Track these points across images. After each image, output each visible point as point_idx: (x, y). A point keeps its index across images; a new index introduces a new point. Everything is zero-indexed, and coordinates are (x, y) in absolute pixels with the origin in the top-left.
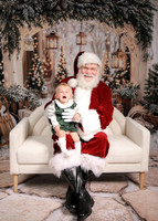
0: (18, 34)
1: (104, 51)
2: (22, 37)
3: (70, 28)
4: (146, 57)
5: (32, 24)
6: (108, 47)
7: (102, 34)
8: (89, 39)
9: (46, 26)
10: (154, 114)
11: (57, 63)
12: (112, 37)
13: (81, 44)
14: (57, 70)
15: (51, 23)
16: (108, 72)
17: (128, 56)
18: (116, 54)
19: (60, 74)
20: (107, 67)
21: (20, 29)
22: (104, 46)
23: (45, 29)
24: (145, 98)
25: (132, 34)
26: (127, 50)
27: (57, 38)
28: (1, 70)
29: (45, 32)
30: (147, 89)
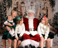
0: (11, 2)
1: (39, 8)
2: (13, 3)
3: (29, 1)
4: (53, 10)
6: (41, 7)
7: (39, 3)
8: (35, 4)
10: (56, 29)
12: (42, 4)
13: (32, 6)
18: (43, 9)
19: (25, 15)
20: (40, 13)
24: (52, 23)
25: (49, 3)
26: (47, 8)
27: (24, 3)
28: (6, 14)
29: (20, 2)
30: (53, 20)
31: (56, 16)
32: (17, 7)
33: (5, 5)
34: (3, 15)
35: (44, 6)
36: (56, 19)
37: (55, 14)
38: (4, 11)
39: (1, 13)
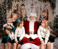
0: (12, 4)
1: (40, 10)
3: (29, 3)
4: (54, 13)
5: (16, 1)
6: (41, 9)
7: (39, 5)
8: (35, 6)
10: (56, 32)
11: (24, 14)
12: (42, 6)
13: (32, 8)
14: (24, 16)
15: (22, 1)
16: (41, 17)
17: (48, 12)
19: (25, 18)
20: (40, 16)
21: (13, 2)
22: (40, 9)
24: (53, 26)
25: (49, 5)
26: (47, 10)
27: (24, 6)
28: (6, 16)
29: (20, 4)
30: (54, 23)
31: (57, 18)
32: (17, 10)
33: (5, 7)
35: (44, 8)
36: (57, 22)
37: (56, 17)
38: (4, 13)
39: (1, 15)
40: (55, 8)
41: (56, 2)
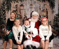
0: (11, 5)
1: (39, 10)
2: (12, 6)
3: (28, 3)
4: (53, 12)
5: (15, 2)
6: (40, 9)
7: (38, 5)
8: (34, 6)
9: (20, 2)
11: (24, 14)
12: (42, 5)
13: (31, 8)
14: (23, 16)
15: (21, 1)
17: (47, 11)
18: (43, 11)
19: (25, 18)
21: (11, 3)
22: (39, 8)
23: (20, 3)
24: (53, 25)
25: (48, 4)
26: (47, 10)
27: (23, 6)
28: (5, 17)
29: (19, 4)
30: (54, 22)
31: (57, 17)
32: (17, 10)
33: (4, 8)
34: (2, 19)
35: (43, 8)
37: (55, 16)
38: (4, 14)
40: (54, 7)
41: (55, 1)
